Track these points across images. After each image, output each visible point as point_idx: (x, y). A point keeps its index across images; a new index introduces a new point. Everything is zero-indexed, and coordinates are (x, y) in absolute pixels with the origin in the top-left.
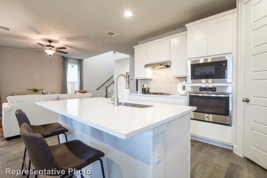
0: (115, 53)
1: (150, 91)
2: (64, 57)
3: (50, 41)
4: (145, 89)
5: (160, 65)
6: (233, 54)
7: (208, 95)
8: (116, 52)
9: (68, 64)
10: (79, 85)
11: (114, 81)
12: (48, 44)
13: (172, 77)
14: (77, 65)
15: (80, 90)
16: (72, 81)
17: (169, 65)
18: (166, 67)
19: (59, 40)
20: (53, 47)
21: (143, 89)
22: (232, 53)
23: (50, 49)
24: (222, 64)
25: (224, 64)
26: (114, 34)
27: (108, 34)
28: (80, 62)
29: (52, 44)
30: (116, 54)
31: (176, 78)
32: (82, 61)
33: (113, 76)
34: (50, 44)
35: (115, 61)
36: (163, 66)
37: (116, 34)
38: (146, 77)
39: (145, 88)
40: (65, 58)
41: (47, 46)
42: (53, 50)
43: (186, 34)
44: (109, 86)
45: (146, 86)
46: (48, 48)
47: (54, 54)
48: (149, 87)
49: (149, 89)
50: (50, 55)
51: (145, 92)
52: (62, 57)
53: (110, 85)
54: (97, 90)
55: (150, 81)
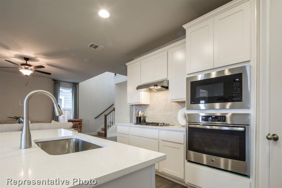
0: (115, 75)
1: (147, 121)
2: (55, 80)
3: (27, 59)
4: (140, 118)
5: (155, 86)
6: (251, 63)
7: (217, 128)
8: (117, 74)
9: (60, 88)
10: (73, 112)
11: (114, 108)
12: (24, 62)
13: (170, 101)
14: (72, 89)
15: (74, 119)
16: (69, 108)
17: (165, 85)
18: (164, 89)
19: (36, 57)
20: (30, 66)
21: (137, 117)
22: (249, 61)
23: (26, 68)
24: (235, 80)
25: (238, 80)
26: (98, 46)
27: (91, 46)
28: (75, 86)
29: (29, 62)
30: (118, 76)
31: (177, 103)
32: (77, 85)
33: (113, 104)
34: (26, 63)
35: (116, 84)
36: (159, 87)
37: (101, 47)
38: (140, 102)
39: (139, 116)
40: (57, 80)
41: (22, 65)
42: (31, 70)
43: (185, 43)
44: (108, 114)
45: (140, 114)
46: (23, 67)
47: (32, 75)
48: (145, 115)
49: (144, 117)
50: (27, 76)
51: (140, 122)
52: (53, 80)
53: (110, 112)
54: (95, 118)
55: (147, 107)
